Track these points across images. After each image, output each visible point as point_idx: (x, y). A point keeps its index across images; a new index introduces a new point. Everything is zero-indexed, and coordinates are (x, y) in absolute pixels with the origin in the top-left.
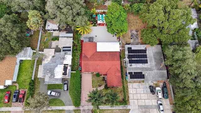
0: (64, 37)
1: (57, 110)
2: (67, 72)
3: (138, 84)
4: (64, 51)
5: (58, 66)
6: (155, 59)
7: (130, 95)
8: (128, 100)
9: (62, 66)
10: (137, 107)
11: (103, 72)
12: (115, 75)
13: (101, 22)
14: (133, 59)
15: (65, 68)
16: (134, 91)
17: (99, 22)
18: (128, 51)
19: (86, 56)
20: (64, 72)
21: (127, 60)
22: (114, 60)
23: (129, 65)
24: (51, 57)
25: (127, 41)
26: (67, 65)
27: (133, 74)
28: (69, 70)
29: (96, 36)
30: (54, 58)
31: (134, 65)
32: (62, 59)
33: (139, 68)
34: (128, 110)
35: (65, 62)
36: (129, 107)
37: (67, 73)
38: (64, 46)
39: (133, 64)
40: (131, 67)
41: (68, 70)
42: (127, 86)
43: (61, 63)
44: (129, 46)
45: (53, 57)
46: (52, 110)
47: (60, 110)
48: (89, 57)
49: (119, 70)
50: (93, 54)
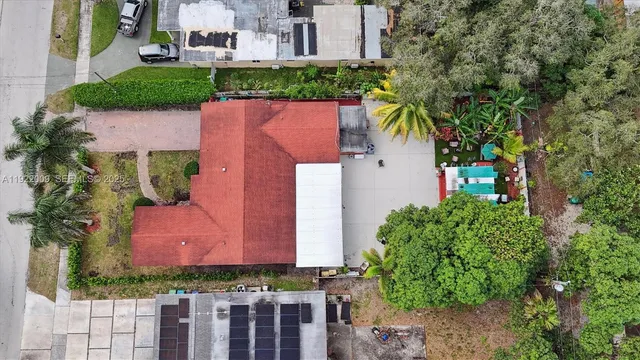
0: (363, 25)
1: (79, 31)
2: (202, 49)
4: (298, 28)
5: (231, 14)
7: (109, 302)
8: (91, 295)
9: (228, 27)
10: (60, 330)
11: (198, 188)
12: (178, 242)
13: (454, 181)
14: (252, 325)
15: (218, 39)
16: (125, 321)
17: (452, 172)
18: (295, 307)
19: (270, 115)
20: (205, 34)
21: (251, 299)
22: (249, 234)
23: (226, 304)
26: (234, 46)
27: (182, 321)
28: (210, 53)
29: (381, 163)
31: (221, 328)
32: (256, 25)
33: (209, 350)
34: (55, 289)
35: (244, 37)
36: (63, 295)
37: (197, 48)
38: (318, 26)
39: (226, 322)
40: (215, 313)
41: (210, 48)
42: (145, 295)
43: (240, 23)
44: (320, 314)
46: (78, 16)
47: (76, 40)
48: (269, 128)
49: (206, 258)
50: (280, 149)
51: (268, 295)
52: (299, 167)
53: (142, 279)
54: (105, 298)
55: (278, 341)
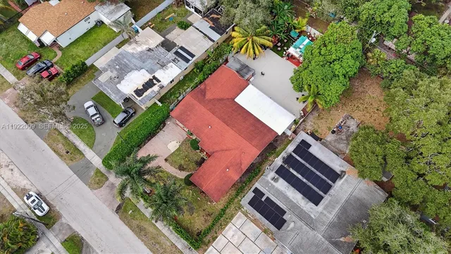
0: (200, 31)
1: (73, 144)
2: (145, 94)
3: (260, 231)
4: (177, 53)
5: (143, 71)
6: (344, 210)
7: (220, 237)
8: (208, 244)
9: (148, 77)
11: (207, 144)
13: (296, 52)
14: (291, 170)
15: (149, 84)
16: (236, 237)
17: (292, 50)
18: (298, 147)
20: (141, 87)
21: (278, 161)
22: (250, 140)
23: (272, 174)
24: (145, 47)
25: (319, 130)
26: (159, 81)
27: (263, 199)
28: (152, 92)
29: (262, 74)
30: (149, 53)
31: (282, 185)
32: (159, 66)
33: (288, 198)
35: (159, 74)
37: (144, 95)
38: (184, 46)
39: (281, 180)
40: (272, 182)
41: (150, 91)
42: (232, 217)
43: (151, 71)
44: (310, 140)
45: (150, 50)
46: (66, 138)
47: (76, 149)
48: (209, 96)
49: (243, 167)
50: (222, 99)
51: (284, 154)
53: (224, 210)
55: (308, 165)
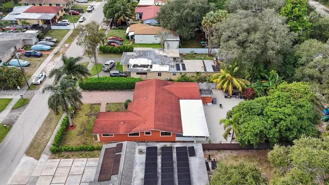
0: (204, 64)
4: (178, 65)
5: (150, 61)
7: (71, 160)
8: (61, 157)
10: (35, 174)
11: (132, 106)
12: (119, 122)
15: (144, 66)
19: (166, 84)
20: (139, 65)
22: (157, 119)
23: (144, 147)
26: (151, 68)
28: (141, 69)
29: (221, 106)
31: (140, 158)
32: (161, 63)
34: (40, 154)
36: (44, 157)
37: (136, 68)
38: (186, 64)
39: (144, 156)
40: (137, 151)
42: (93, 157)
43: (154, 63)
48: (166, 87)
49: (133, 130)
50: (172, 94)
51: (168, 144)
52: (181, 101)
53: (94, 149)
54: (69, 158)
